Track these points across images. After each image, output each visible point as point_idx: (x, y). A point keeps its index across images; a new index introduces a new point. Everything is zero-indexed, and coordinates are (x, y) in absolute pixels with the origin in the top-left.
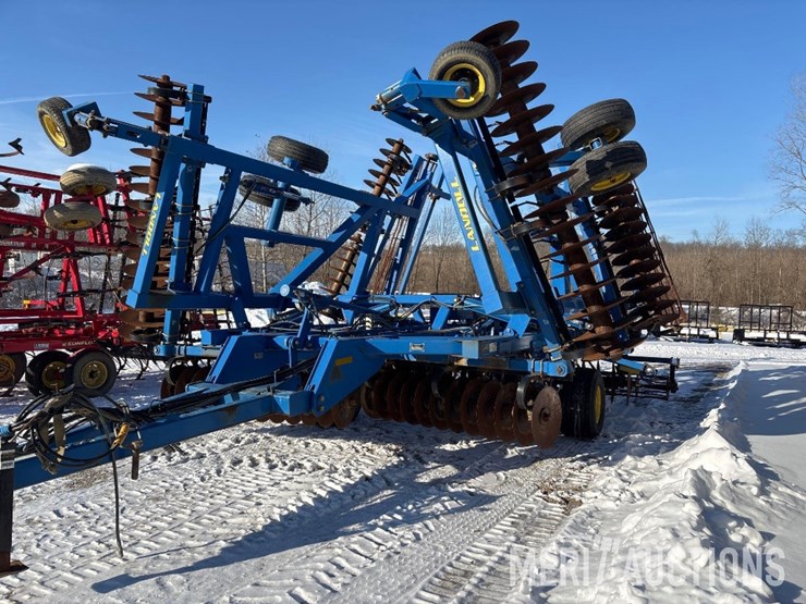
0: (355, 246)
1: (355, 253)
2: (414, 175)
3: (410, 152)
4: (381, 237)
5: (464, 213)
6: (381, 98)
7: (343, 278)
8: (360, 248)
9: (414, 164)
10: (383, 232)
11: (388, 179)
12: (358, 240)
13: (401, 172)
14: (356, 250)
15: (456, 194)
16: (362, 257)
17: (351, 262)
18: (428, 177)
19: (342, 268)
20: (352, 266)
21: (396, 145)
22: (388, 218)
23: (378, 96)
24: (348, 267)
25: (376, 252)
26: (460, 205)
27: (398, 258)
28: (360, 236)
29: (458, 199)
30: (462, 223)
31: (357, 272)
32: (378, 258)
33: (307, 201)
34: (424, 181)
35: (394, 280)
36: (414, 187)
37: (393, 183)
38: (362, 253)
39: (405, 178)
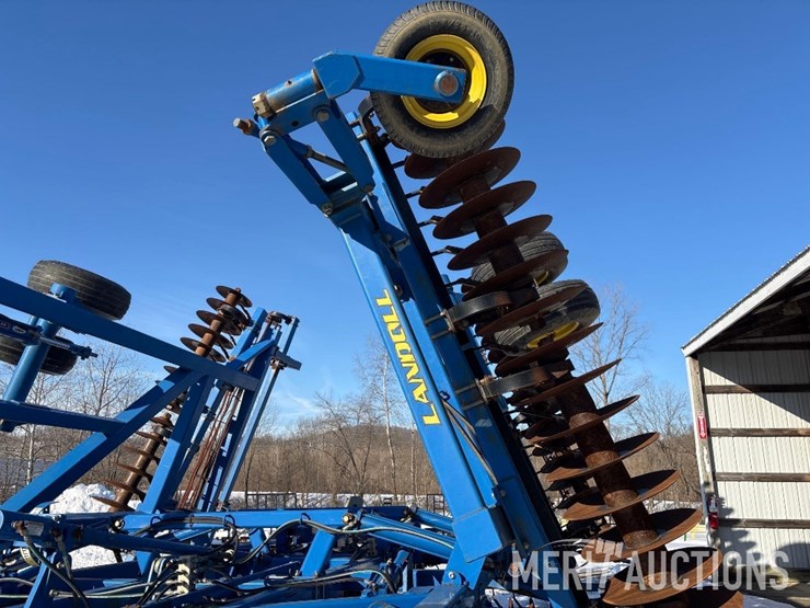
0: (160, 430)
1: (158, 442)
2: (255, 333)
3: (249, 305)
4: (203, 418)
5: (404, 352)
6: (264, 100)
7: (136, 481)
8: (168, 435)
9: (255, 319)
10: (205, 410)
11: (217, 339)
12: (166, 422)
13: (235, 331)
14: (161, 437)
15: (387, 318)
16: (171, 447)
17: (151, 456)
18: (273, 337)
19: (136, 466)
20: (153, 463)
21: (230, 296)
22: (215, 391)
23: (257, 98)
24: (145, 464)
25: (193, 440)
26: (395, 338)
27: (226, 448)
28: (169, 416)
29: (391, 327)
30: (402, 371)
31: (161, 472)
32: (196, 448)
33: (86, 353)
34: (267, 342)
35: (217, 482)
36: (253, 350)
37: (225, 344)
38: (170, 442)
39: (240, 339)
